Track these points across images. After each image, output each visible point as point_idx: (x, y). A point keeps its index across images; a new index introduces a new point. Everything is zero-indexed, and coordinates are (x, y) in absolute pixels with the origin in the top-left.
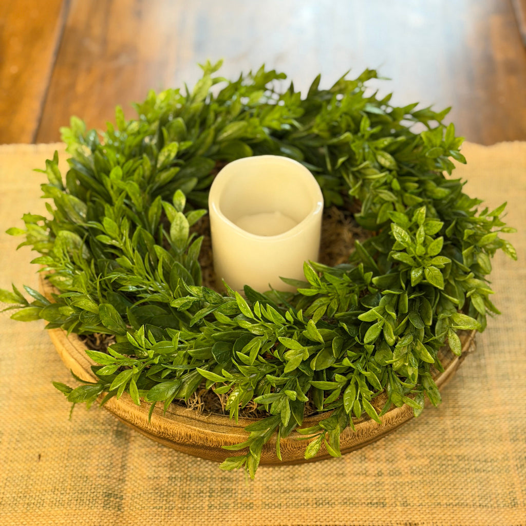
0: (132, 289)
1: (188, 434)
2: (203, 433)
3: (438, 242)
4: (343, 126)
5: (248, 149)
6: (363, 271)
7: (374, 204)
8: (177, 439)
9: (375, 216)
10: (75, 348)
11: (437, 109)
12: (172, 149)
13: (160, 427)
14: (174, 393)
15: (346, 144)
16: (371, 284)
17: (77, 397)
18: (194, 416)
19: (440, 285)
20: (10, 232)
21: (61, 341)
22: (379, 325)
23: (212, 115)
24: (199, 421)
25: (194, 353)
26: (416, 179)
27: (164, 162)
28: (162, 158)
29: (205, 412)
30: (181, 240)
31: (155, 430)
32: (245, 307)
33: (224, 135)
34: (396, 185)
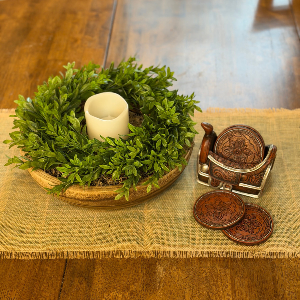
0: (65, 146)
1: (99, 194)
2: (105, 192)
3: (174, 108)
4: (127, 78)
5: (93, 93)
6: (149, 125)
7: (146, 103)
8: (94, 198)
9: (148, 108)
10: (46, 176)
11: (160, 67)
12: (64, 97)
13: (87, 195)
14: (91, 179)
15: (131, 85)
16: (153, 129)
17: (55, 190)
18: (99, 188)
19: (178, 122)
20: (5, 142)
21: (39, 175)
22: (160, 140)
23: (75, 84)
24: (102, 189)
25: (96, 162)
26: (159, 91)
27: (63, 103)
28: (61, 101)
29: (103, 185)
30: (78, 128)
31: (85, 197)
32: (111, 142)
33: (82, 90)
34: (153, 94)
